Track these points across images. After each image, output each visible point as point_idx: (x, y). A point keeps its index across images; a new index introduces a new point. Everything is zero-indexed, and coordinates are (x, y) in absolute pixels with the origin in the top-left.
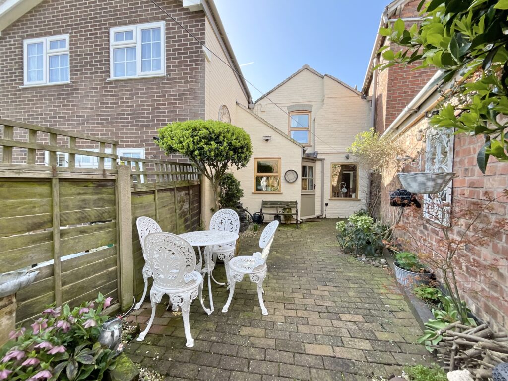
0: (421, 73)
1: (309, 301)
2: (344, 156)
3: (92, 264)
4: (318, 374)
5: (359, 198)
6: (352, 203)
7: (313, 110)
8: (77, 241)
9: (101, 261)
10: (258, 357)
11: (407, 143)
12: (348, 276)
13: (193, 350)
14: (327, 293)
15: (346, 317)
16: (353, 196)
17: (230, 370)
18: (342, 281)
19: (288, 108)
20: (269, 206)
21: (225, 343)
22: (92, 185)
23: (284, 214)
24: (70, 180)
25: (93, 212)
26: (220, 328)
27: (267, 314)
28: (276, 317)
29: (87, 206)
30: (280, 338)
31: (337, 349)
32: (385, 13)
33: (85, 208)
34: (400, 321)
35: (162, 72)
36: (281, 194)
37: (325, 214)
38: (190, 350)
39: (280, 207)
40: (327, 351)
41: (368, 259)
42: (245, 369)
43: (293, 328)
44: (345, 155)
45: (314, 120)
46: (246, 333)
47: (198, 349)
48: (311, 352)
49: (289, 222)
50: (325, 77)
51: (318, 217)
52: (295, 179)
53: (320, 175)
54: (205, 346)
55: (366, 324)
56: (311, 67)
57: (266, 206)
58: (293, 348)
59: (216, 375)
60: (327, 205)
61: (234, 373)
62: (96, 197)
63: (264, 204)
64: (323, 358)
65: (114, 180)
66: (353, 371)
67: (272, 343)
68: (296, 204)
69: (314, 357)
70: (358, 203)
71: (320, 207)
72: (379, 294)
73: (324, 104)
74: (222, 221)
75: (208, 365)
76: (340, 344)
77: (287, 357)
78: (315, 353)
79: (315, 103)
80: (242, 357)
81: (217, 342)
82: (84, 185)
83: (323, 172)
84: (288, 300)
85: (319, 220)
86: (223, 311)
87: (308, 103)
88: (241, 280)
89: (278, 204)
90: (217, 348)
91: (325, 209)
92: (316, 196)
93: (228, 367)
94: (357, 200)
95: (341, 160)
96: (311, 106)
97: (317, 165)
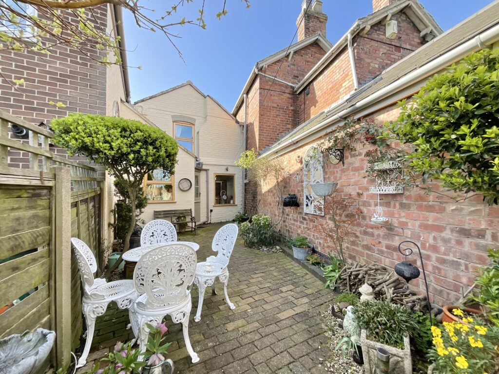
0: (277, 115)
1: (255, 288)
3: (26, 317)
4: (297, 327)
5: (236, 204)
6: (231, 208)
7: (196, 124)
8: (9, 284)
9: (35, 310)
10: (257, 338)
11: (285, 163)
12: (264, 263)
13: (203, 362)
14: (260, 279)
15: (284, 289)
16: (232, 202)
17: (246, 357)
18: (263, 267)
19: (173, 116)
20: (162, 216)
21: (224, 343)
22: (25, 195)
23: (179, 222)
24: (3, 187)
25: (27, 236)
26: (207, 335)
27: (234, 308)
28: (241, 308)
29: (21, 227)
30: (258, 319)
31: (295, 309)
32: (256, 67)
33: (18, 231)
34: (310, 280)
36: (175, 203)
37: (210, 220)
38: (200, 363)
39: (174, 216)
40: (290, 313)
41: (268, 249)
42: (256, 350)
43: (260, 309)
44: (226, 167)
45: (198, 133)
46: (233, 328)
47: (206, 359)
48: (284, 318)
49: (183, 230)
50: (207, 97)
51: (204, 223)
52: (189, 188)
53: (205, 184)
54: (209, 354)
55: (297, 289)
56: (194, 84)
57: (159, 216)
58: (272, 320)
59: (240, 366)
60: (211, 211)
61: (251, 357)
62: (30, 213)
63: (156, 215)
64: (292, 317)
65: (50, 188)
66: (311, 316)
67: (256, 324)
68: (191, 212)
69: (287, 320)
70: (235, 208)
71: (206, 213)
72: (290, 269)
73: (206, 120)
74: (153, 233)
75: (226, 364)
76: (295, 305)
77: (273, 328)
78: (286, 317)
79: (199, 118)
80: (247, 344)
81: (216, 346)
82: (17, 195)
83: (207, 181)
84: (240, 293)
85: (204, 226)
86: (197, 321)
87: (190, 116)
88: (212, 283)
89: (173, 214)
90: (220, 350)
91: (210, 215)
92: (201, 203)
93: (244, 356)
94: (234, 205)
95: (222, 172)
96: (195, 120)
97: (203, 175)
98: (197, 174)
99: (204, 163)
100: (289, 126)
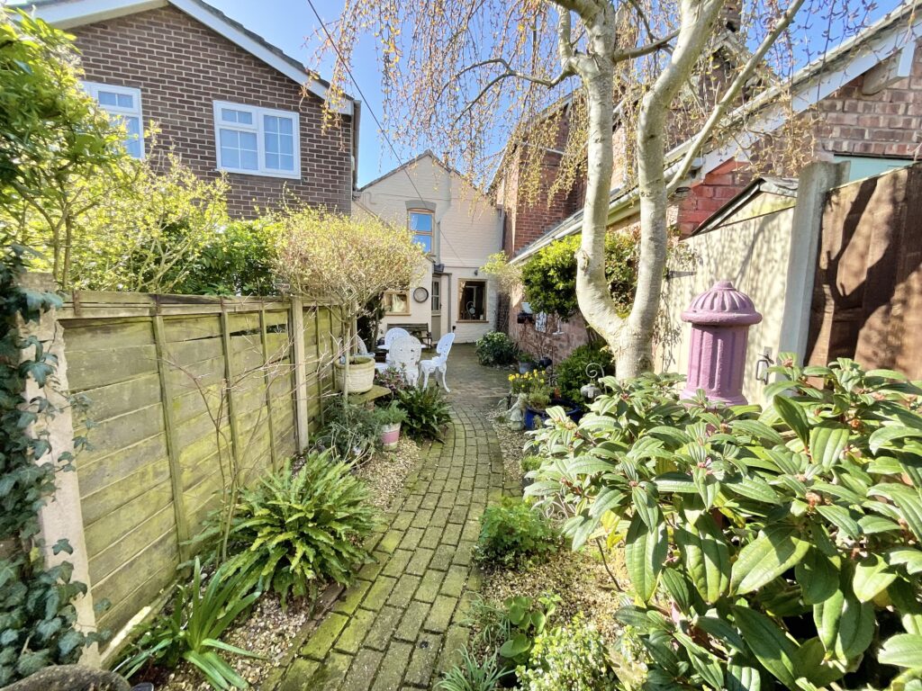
2: (473, 270)
5: (487, 320)
6: (480, 325)
7: (437, 210)
16: (482, 317)
19: (407, 203)
35: (295, 173)
36: (410, 315)
45: (439, 223)
50: (452, 172)
52: (425, 298)
53: (447, 292)
56: (435, 154)
60: (454, 328)
70: (486, 326)
71: (447, 330)
73: (449, 205)
79: (440, 202)
83: (449, 289)
87: (431, 201)
89: (407, 328)
92: (442, 317)
94: (485, 322)
95: (470, 276)
96: (434, 205)
97: (444, 281)
98: (437, 280)
99: (446, 265)
100: (560, 215)
